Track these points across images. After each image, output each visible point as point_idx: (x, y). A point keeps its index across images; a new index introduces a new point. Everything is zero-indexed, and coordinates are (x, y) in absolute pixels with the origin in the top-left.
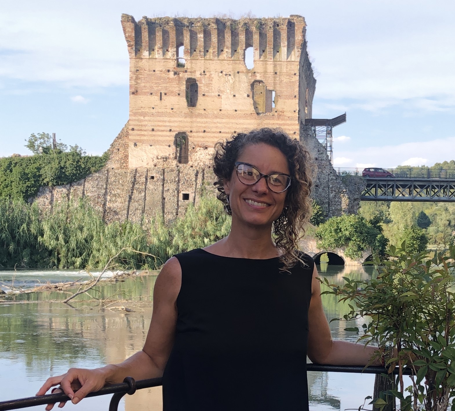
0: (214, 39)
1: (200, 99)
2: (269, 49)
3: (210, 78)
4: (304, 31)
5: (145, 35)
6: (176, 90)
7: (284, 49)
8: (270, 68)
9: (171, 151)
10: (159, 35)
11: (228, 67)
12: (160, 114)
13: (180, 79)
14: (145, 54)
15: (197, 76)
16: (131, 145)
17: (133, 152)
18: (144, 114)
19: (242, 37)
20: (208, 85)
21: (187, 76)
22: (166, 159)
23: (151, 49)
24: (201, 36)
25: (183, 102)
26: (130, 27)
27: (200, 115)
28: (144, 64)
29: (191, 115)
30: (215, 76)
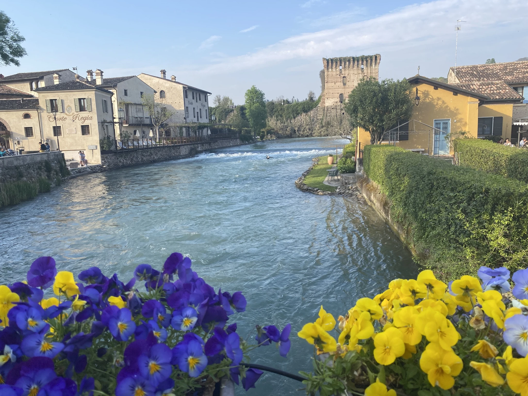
0: (352, 63)
1: (347, 83)
2: (369, 65)
3: (350, 76)
4: (380, 59)
5: (330, 64)
6: (340, 80)
7: (374, 65)
8: (369, 71)
9: (338, 100)
10: (334, 64)
11: (356, 72)
12: (335, 89)
13: (341, 77)
14: (330, 70)
15: (346, 75)
16: (326, 99)
17: (326, 101)
18: (330, 89)
19: (360, 62)
20: (349, 78)
21: (343, 76)
22: (337, 102)
23: (332, 68)
24: (347, 63)
25: (342, 84)
26: (326, 61)
27: (347, 88)
28: (330, 73)
29: (344, 88)
30: (352, 75)
